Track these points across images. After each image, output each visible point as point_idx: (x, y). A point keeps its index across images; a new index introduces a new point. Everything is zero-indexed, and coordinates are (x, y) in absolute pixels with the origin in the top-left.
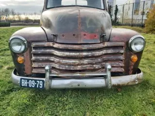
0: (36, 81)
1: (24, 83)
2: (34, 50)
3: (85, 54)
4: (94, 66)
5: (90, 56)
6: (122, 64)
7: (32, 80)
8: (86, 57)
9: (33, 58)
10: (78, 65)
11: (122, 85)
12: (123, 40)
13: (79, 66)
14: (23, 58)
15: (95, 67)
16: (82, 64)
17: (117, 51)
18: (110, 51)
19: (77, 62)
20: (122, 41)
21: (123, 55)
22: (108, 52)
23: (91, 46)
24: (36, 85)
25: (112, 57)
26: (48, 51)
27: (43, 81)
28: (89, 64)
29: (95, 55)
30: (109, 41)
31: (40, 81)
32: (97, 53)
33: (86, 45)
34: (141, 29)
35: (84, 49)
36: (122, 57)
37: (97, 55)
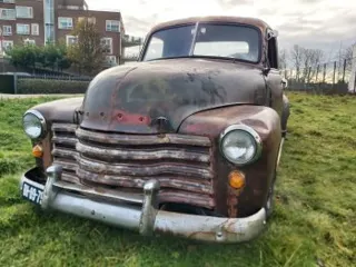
0: (37, 191)
1: (26, 191)
2: (55, 137)
3: (115, 152)
4: (137, 180)
5: (124, 157)
6: (208, 189)
7: (34, 188)
8: (118, 160)
9: (54, 150)
10: (104, 173)
11: (178, 235)
12: (206, 133)
13: (106, 177)
14: (40, 149)
15: (136, 184)
16: (111, 173)
17: (193, 156)
18: (176, 154)
19: (102, 166)
20: (205, 135)
21: (211, 168)
22: (173, 156)
23: (127, 139)
25: (184, 168)
26: (72, 139)
28: (123, 174)
29: (136, 158)
30: (177, 132)
32: (141, 155)
33: (117, 136)
35: (112, 142)
36: (206, 173)
37: (140, 158)
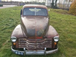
0: (20, 52)
1: (16, 53)
2: (19, 41)
4: (41, 47)
6: (51, 45)
7: (19, 52)
9: (19, 43)
13: (35, 48)
17: (49, 41)
18: (46, 41)
20: (51, 38)
24: (20, 54)
26: (24, 41)
27: (23, 53)
28: (39, 47)
30: (46, 38)
31: (22, 52)
34: (67, 11)
